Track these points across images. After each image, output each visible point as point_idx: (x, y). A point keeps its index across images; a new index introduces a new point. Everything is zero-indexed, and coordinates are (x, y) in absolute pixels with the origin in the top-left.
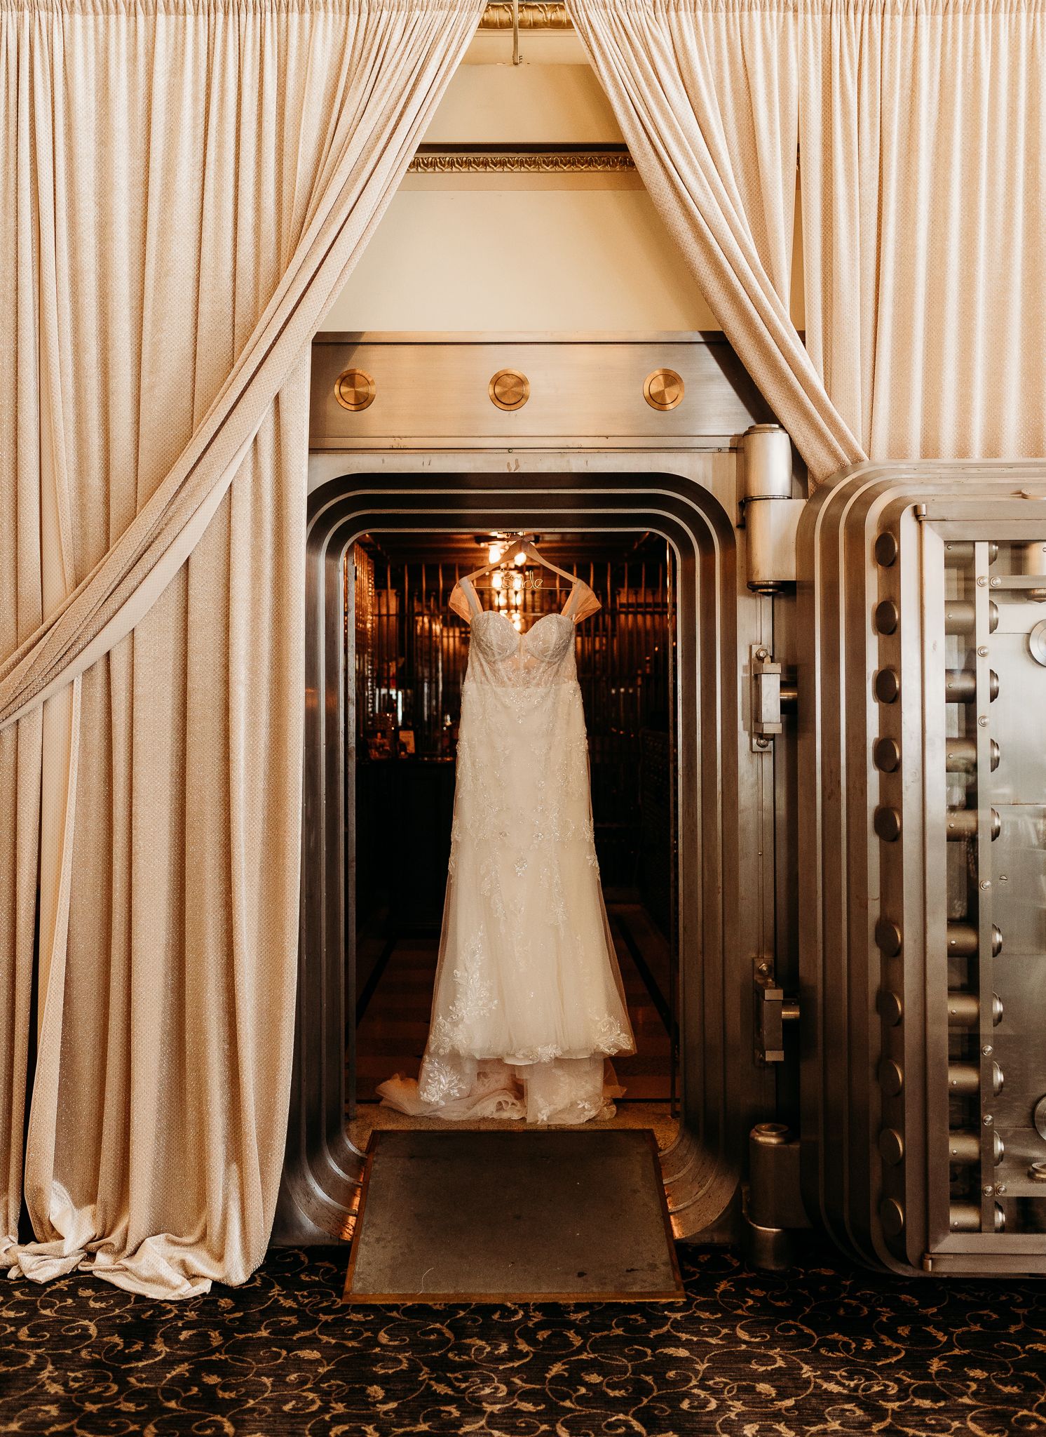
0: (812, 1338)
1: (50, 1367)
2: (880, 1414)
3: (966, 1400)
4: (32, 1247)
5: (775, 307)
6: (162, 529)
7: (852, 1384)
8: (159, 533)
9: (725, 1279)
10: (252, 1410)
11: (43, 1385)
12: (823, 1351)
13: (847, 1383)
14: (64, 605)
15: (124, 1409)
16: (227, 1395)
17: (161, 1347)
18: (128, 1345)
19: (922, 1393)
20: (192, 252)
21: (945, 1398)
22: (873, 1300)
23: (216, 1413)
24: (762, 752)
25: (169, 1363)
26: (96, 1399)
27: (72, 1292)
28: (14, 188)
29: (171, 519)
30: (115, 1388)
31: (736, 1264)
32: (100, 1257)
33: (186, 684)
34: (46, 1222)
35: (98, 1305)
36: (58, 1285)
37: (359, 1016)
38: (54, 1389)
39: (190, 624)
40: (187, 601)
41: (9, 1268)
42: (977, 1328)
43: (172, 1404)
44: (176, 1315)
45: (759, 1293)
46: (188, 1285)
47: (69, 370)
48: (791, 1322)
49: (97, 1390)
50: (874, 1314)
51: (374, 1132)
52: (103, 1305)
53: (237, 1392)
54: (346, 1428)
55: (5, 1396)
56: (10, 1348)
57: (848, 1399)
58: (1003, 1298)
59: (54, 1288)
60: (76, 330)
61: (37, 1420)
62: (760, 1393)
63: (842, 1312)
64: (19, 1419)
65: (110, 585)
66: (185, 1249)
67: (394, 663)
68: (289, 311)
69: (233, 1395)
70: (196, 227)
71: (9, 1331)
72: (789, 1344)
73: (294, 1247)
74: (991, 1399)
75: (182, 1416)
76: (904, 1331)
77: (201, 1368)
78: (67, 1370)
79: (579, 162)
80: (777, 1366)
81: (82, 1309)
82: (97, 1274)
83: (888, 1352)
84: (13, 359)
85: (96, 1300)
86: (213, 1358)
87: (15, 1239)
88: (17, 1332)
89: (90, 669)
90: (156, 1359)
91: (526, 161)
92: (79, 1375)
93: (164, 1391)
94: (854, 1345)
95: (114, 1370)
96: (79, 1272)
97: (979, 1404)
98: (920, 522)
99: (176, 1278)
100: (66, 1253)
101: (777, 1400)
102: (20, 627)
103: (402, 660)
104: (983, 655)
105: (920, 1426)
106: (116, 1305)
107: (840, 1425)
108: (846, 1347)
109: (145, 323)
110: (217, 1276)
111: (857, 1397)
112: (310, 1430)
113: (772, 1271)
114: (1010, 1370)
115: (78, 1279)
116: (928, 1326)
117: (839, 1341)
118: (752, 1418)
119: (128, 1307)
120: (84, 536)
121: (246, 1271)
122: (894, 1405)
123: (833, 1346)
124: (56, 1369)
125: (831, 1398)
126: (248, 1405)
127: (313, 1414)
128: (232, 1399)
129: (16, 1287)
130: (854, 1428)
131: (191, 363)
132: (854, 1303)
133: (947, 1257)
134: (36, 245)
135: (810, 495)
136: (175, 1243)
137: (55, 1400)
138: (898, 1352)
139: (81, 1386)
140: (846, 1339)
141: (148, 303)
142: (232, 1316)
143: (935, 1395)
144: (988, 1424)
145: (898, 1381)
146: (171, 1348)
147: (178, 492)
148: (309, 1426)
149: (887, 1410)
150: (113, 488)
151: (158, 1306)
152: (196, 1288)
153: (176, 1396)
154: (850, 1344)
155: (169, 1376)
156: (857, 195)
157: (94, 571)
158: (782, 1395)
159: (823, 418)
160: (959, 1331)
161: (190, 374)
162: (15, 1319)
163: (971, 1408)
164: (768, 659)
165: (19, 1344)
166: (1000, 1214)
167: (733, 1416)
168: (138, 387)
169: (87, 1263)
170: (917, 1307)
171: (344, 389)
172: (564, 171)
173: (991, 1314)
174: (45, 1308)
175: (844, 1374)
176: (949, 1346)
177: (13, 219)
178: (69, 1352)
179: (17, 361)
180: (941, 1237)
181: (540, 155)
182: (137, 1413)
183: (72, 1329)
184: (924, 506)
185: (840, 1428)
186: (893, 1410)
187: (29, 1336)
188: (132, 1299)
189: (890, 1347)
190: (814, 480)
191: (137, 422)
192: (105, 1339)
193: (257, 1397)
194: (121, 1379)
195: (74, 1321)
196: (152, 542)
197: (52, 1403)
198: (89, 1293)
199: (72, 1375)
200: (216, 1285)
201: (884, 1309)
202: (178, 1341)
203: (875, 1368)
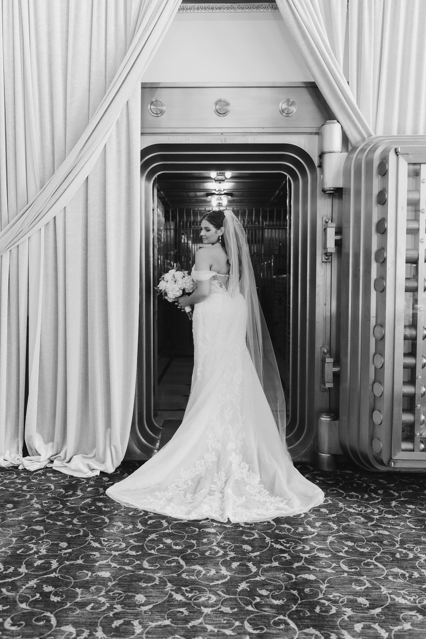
0: (343, 494)
1: (35, 499)
2: (372, 520)
3: (406, 515)
4: (28, 457)
5: (337, 68)
6: (76, 164)
7: (360, 509)
8: (75, 166)
9: (307, 474)
10: (117, 514)
11: (33, 504)
12: (347, 498)
13: (357, 509)
14: (36, 196)
15: (65, 513)
16: (106, 509)
17: (79, 493)
18: (66, 492)
19: (389, 512)
20: (88, 45)
21: (398, 514)
22: (368, 481)
23: (102, 515)
24: (326, 262)
25: (83, 498)
26: (53, 510)
27: (44, 475)
28: (12, 16)
29: (80, 160)
30: (61, 506)
31: (312, 469)
32: (55, 461)
33: (87, 230)
34: (33, 449)
35: (54, 479)
36: (39, 472)
37: (159, 382)
38: (38, 506)
39: (88, 205)
40: (87, 195)
41: (19, 465)
42: (411, 491)
43: (84, 512)
44: (86, 483)
45: (321, 478)
46: (91, 472)
47: (37, 96)
48: (334, 488)
49: (54, 507)
50: (368, 486)
51: (165, 420)
52: (57, 479)
53: (110, 508)
54: (154, 521)
55: (17, 508)
56: (19, 492)
57: (358, 514)
58: (421, 481)
59: (37, 473)
60: (39, 79)
61: (30, 516)
62: (322, 512)
63: (355, 485)
64: (23, 516)
65: (55, 188)
66: (89, 460)
67: (173, 252)
68: (129, 69)
69: (109, 509)
70: (89, 34)
71: (19, 487)
72: (334, 496)
73: (133, 461)
74: (417, 515)
75: (89, 516)
76: (380, 492)
77: (95, 501)
78: (42, 500)
79: (253, 7)
80: (329, 503)
81: (49, 480)
82: (54, 468)
83: (374, 499)
84: (13, 92)
85: (53, 477)
86: (101, 497)
87: (22, 455)
88: (22, 487)
89: (48, 224)
90: (78, 497)
91: (230, 7)
92: (47, 501)
93: (81, 507)
94: (360, 496)
95: (60, 500)
96: (47, 468)
97: (412, 517)
98: (398, 155)
99: (86, 470)
100: (41, 461)
101: (329, 514)
102: (18, 206)
103: (176, 251)
104: (423, 213)
105: (388, 524)
106: (62, 479)
107: (355, 523)
108: (357, 497)
109: (68, 76)
110: (102, 469)
111: (362, 514)
112: (139, 521)
113: (326, 471)
114: (424, 505)
115: (47, 470)
116: (391, 490)
117: (354, 495)
118: (319, 520)
119: (67, 479)
120: (44, 168)
121: (114, 468)
122: (377, 517)
123: (352, 496)
124: (38, 499)
125: (351, 514)
126: (114, 513)
127: (141, 516)
128: (108, 511)
129: (22, 472)
130: (361, 524)
131: (88, 93)
132: (360, 482)
133: (400, 461)
134: (22, 42)
135: (349, 151)
136: (85, 458)
137: (37, 510)
138: (378, 499)
139: (48, 505)
140: (357, 494)
141: (69, 67)
142: (108, 483)
143: (394, 513)
144: (415, 524)
145: (378, 509)
146: (83, 493)
147: (83, 148)
148: (139, 520)
149: (374, 518)
150: (55, 147)
151: (78, 480)
152: (93, 473)
153: (86, 509)
154: (359, 496)
155: (83, 503)
156: (373, 18)
157: (49, 182)
158: (331, 512)
159: (356, 117)
160: (403, 492)
161: (87, 98)
162: (22, 483)
163: (408, 518)
164: (330, 222)
165: (23, 491)
166: (422, 445)
167: (311, 519)
168: (66, 104)
169: (50, 464)
170: (386, 484)
171: (152, 107)
172: (246, 12)
173: (416, 486)
174: (33, 479)
175: (356, 506)
176: (399, 497)
177: (12, 30)
178: (43, 494)
179: (15, 92)
180: (397, 453)
181: (236, 4)
182: (70, 515)
183: (44, 486)
184: (400, 148)
185: (355, 524)
186: (376, 518)
187: (27, 488)
188: (68, 477)
189: (375, 497)
190: (351, 144)
191: (65, 119)
192: (57, 490)
193: (118, 510)
194: (64, 503)
195: (45, 484)
196: (72, 170)
197: (36, 511)
198: (51, 474)
199: (44, 502)
200: (101, 472)
201: (372, 484)
202: (86, 491)
203: (369, 504)
